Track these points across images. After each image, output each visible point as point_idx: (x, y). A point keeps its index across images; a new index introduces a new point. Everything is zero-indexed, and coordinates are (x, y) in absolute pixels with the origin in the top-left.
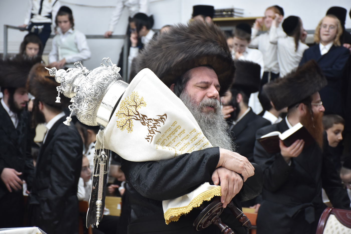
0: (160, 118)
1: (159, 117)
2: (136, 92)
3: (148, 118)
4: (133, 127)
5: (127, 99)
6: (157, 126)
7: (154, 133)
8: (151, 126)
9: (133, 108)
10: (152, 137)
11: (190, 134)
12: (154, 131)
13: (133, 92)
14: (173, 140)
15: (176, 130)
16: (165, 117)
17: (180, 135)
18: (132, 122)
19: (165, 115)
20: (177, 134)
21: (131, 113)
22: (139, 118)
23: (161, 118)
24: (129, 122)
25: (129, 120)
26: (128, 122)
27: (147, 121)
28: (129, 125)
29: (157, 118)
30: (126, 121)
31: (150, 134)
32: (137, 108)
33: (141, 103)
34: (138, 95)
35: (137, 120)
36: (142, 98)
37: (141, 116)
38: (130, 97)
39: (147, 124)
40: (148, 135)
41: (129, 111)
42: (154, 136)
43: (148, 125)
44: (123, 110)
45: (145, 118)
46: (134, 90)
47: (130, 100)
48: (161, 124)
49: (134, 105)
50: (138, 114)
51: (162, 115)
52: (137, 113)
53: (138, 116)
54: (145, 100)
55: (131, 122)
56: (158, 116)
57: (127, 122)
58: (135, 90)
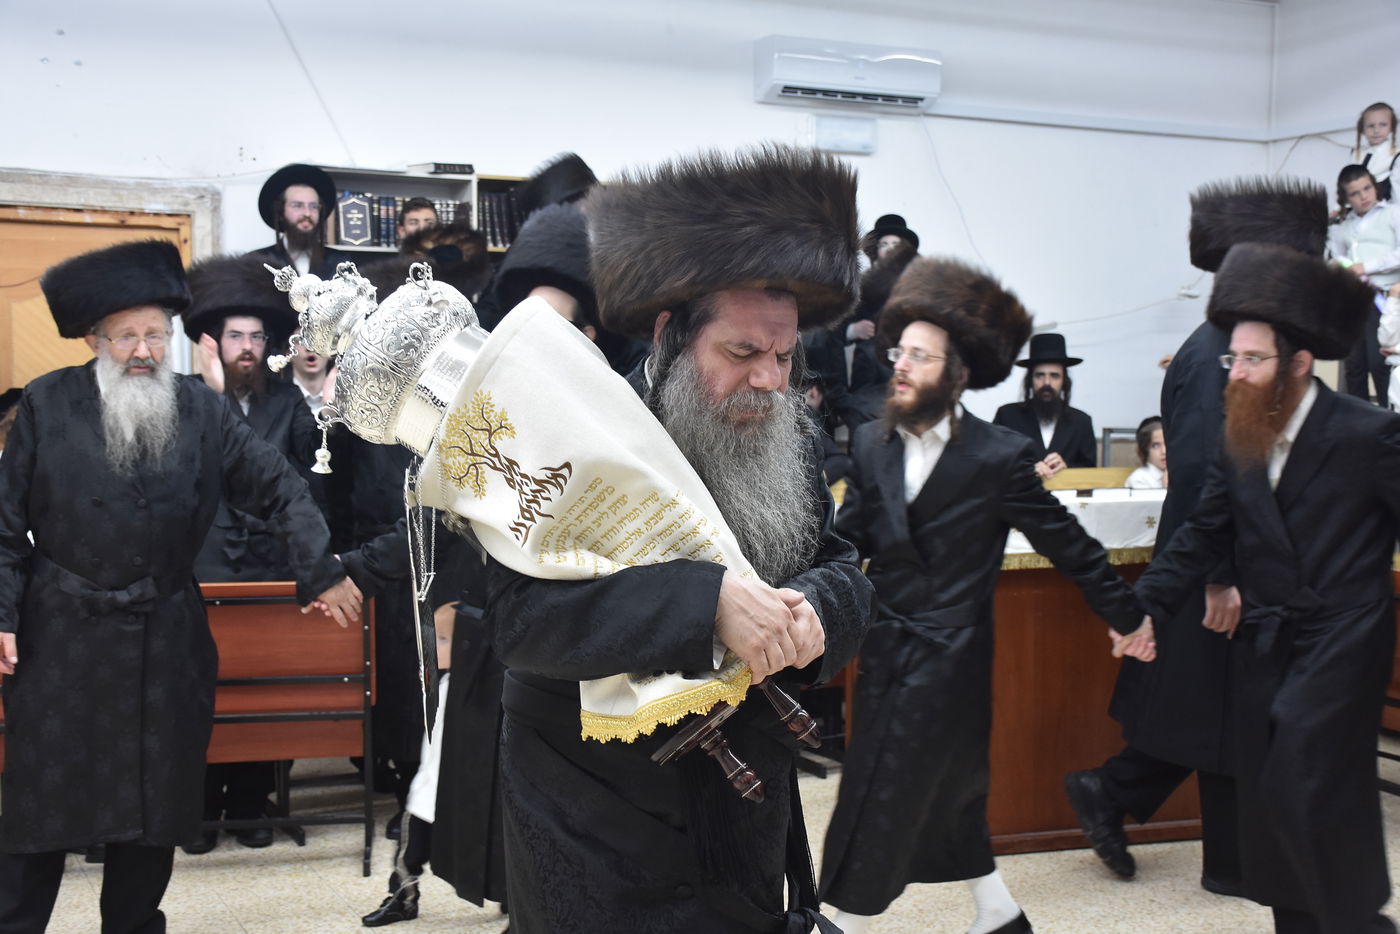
0: (550, 476)
1: (549, 473)
2: (485, 393)
3: (522, 471)
4: (486, 486)
5: (464, 411)
6: (540, 500)
7: (532, 519)
8: (528, 498)
9: (483, 436)
10: (528, 529)
11: (641, 508)
12: (533, 511)
13: (478, 391)
14: (594, 523)
15: (601, 498)
16: (565, 472)
17: (613, 509)
18: (482, 473)
19: (567, 465)
20: (603, 507)
21: (477, 449)
22: (499, 465)
23: (555, 476)
24: (475, 472)
25: (474, 465)
26: (473, 470)
27: (518, 478)
28: (475, 478)
29: (542, 475)
30: (467, 466)
31: (522, 520)
32: (492, 438)
33: (501, 427)
34: (492, 402)
35: (495, 468)
36: (503, 413)
37: (504, 461)
38: (470, 407)
39: (518, 487)
40: (517, 521)
41: (473, 442)
42: (534, 527)
43: (521, 492)
44: (456, 438)
45: (515, 467)
46: (480, 388)
47: (472, 414)
48: (554, 492)
49: (484, 427)
50: (497, 455)
51: (556, 467)
52: (493, 452)
53: (496, 460)
54: (511, 420)
55: (480, 471)
56: (545, 468)
57: (470, 470)
58: (485, 388)
